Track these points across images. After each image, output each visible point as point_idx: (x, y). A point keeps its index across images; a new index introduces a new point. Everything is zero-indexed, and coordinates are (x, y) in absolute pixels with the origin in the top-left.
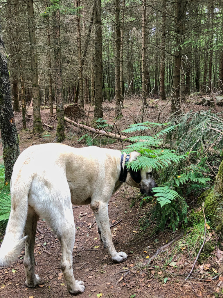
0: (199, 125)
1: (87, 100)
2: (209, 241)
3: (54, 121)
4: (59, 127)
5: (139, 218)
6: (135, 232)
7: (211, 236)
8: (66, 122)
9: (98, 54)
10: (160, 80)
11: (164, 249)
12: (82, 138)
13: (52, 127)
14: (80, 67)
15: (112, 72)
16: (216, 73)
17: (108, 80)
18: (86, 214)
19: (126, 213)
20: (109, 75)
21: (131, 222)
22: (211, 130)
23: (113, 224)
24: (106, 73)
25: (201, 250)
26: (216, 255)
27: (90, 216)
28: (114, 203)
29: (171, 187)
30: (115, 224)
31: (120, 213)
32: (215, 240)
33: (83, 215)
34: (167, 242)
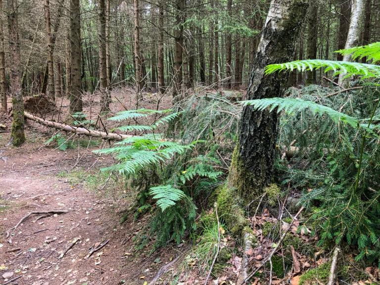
0: (207, 108)
1: (60, 92)
2: (225, 248)
3: (8, 118)
4: (16, 125)
5: (134, 235)
6: (127, 254)
7: (227, 242)
8: (28, 120)
9: (76, 27)
10: (158, 69)
11: (168, 268)
12: (51, 140)
13: (4, 126)
14: (49, 46)
15: (95, 57)
16: (223, 65)
17: (91, 68)
18: (55, 238)
19: (116, 231)
20: (91, 60)
21: (122, 241)
22: (221, 113)
23: (97, 248)
24: (86, 57)
25: (214, 260)
26: (233, 264)
27: (62, 241)
28: (98, 220)
29: (175, 185)
30: (99, 247)
31: (107, 233)
32: (232, 246)
33: (51, 240)
34: (171, 259)
